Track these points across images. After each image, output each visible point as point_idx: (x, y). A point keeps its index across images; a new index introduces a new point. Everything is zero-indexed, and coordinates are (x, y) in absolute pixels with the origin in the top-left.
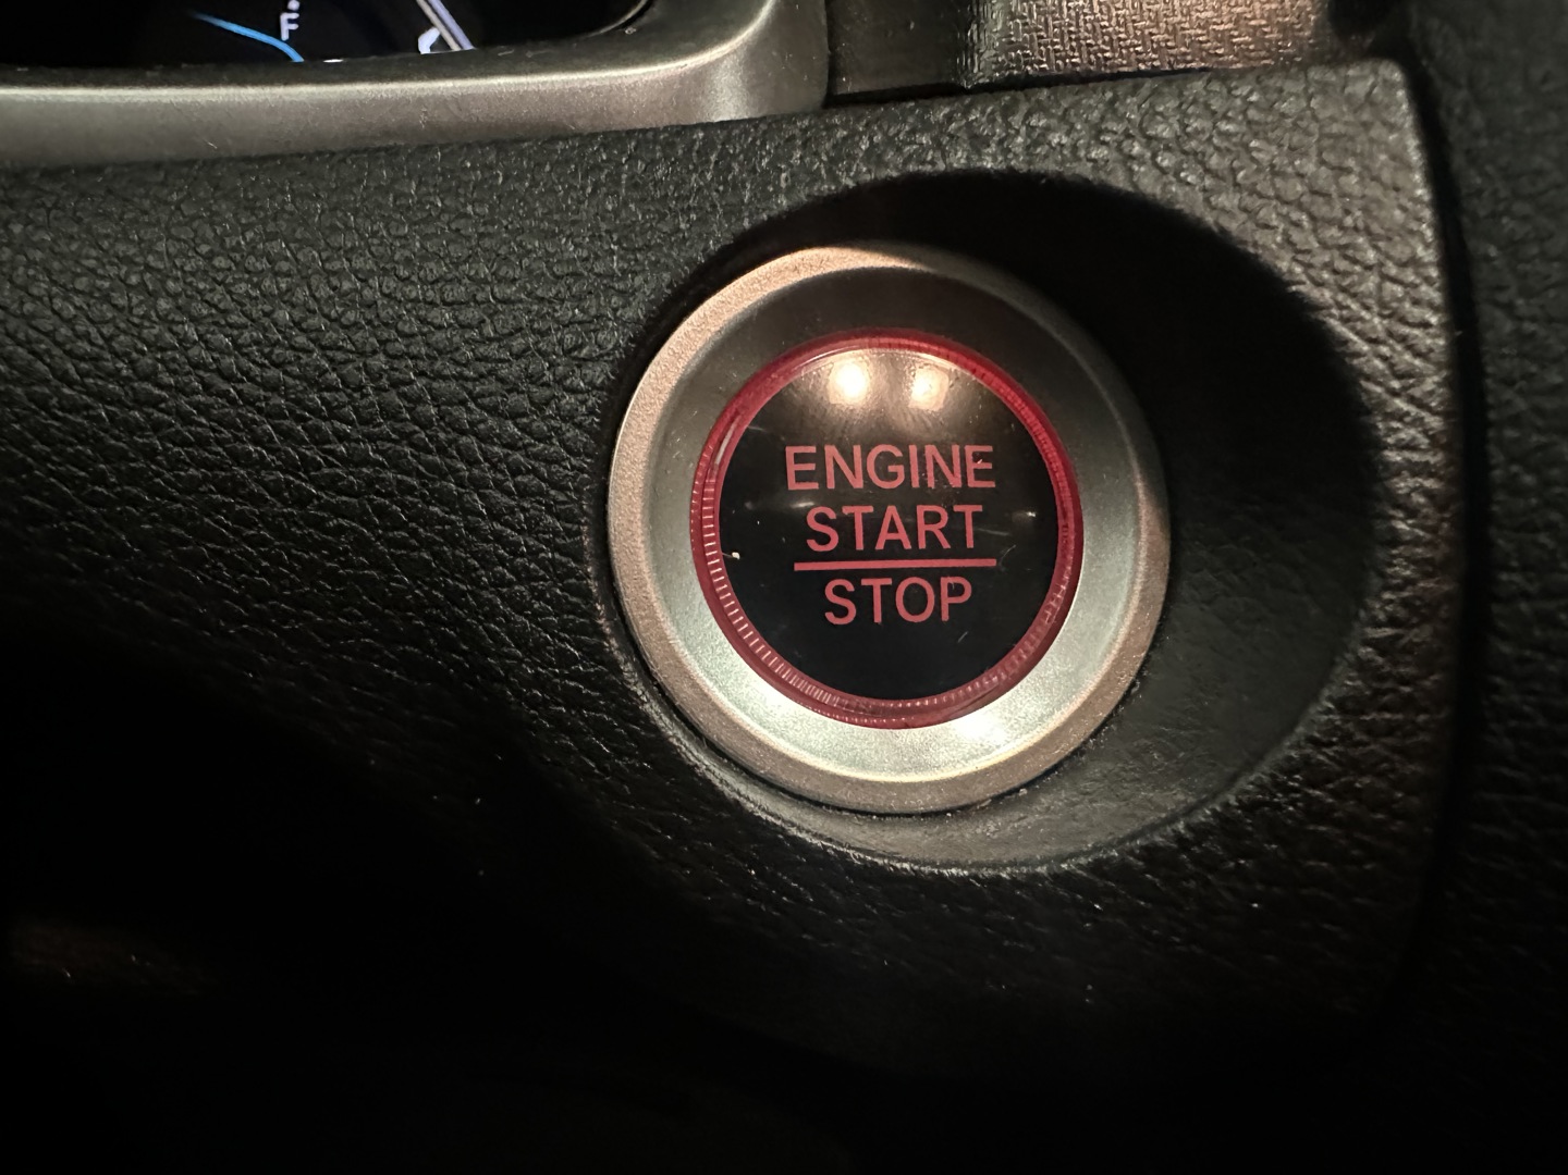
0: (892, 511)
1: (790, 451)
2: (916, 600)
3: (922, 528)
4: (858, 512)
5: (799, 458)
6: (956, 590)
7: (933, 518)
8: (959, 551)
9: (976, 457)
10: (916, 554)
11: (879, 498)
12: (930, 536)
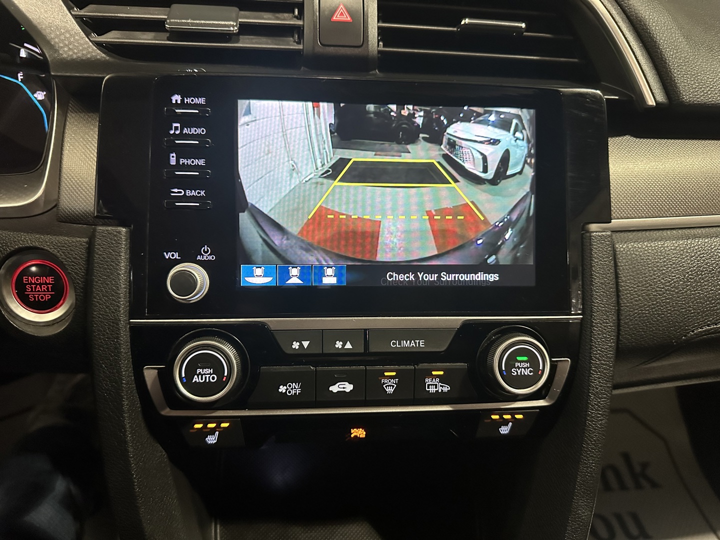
0: (38, 286)
1: (24, 277)
2: (42, 298)
3: (43, 288)
4: (33, 286)
5: (25, 278)
6: (48, 297)
7: (44, 287)
8: (48, 291)
9: (51, 278)
10: (42, 292)
11: (37, 284)
12: (44, 289)
